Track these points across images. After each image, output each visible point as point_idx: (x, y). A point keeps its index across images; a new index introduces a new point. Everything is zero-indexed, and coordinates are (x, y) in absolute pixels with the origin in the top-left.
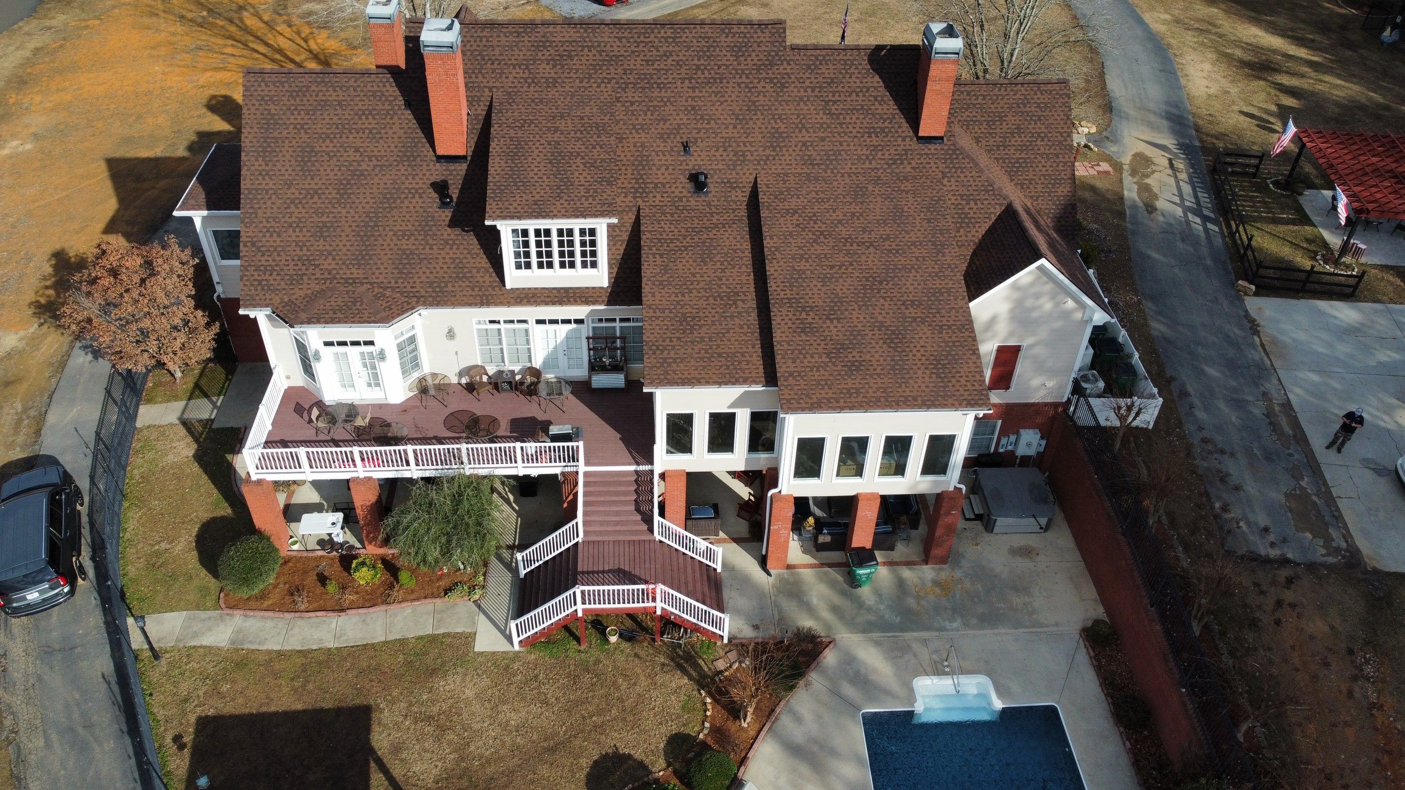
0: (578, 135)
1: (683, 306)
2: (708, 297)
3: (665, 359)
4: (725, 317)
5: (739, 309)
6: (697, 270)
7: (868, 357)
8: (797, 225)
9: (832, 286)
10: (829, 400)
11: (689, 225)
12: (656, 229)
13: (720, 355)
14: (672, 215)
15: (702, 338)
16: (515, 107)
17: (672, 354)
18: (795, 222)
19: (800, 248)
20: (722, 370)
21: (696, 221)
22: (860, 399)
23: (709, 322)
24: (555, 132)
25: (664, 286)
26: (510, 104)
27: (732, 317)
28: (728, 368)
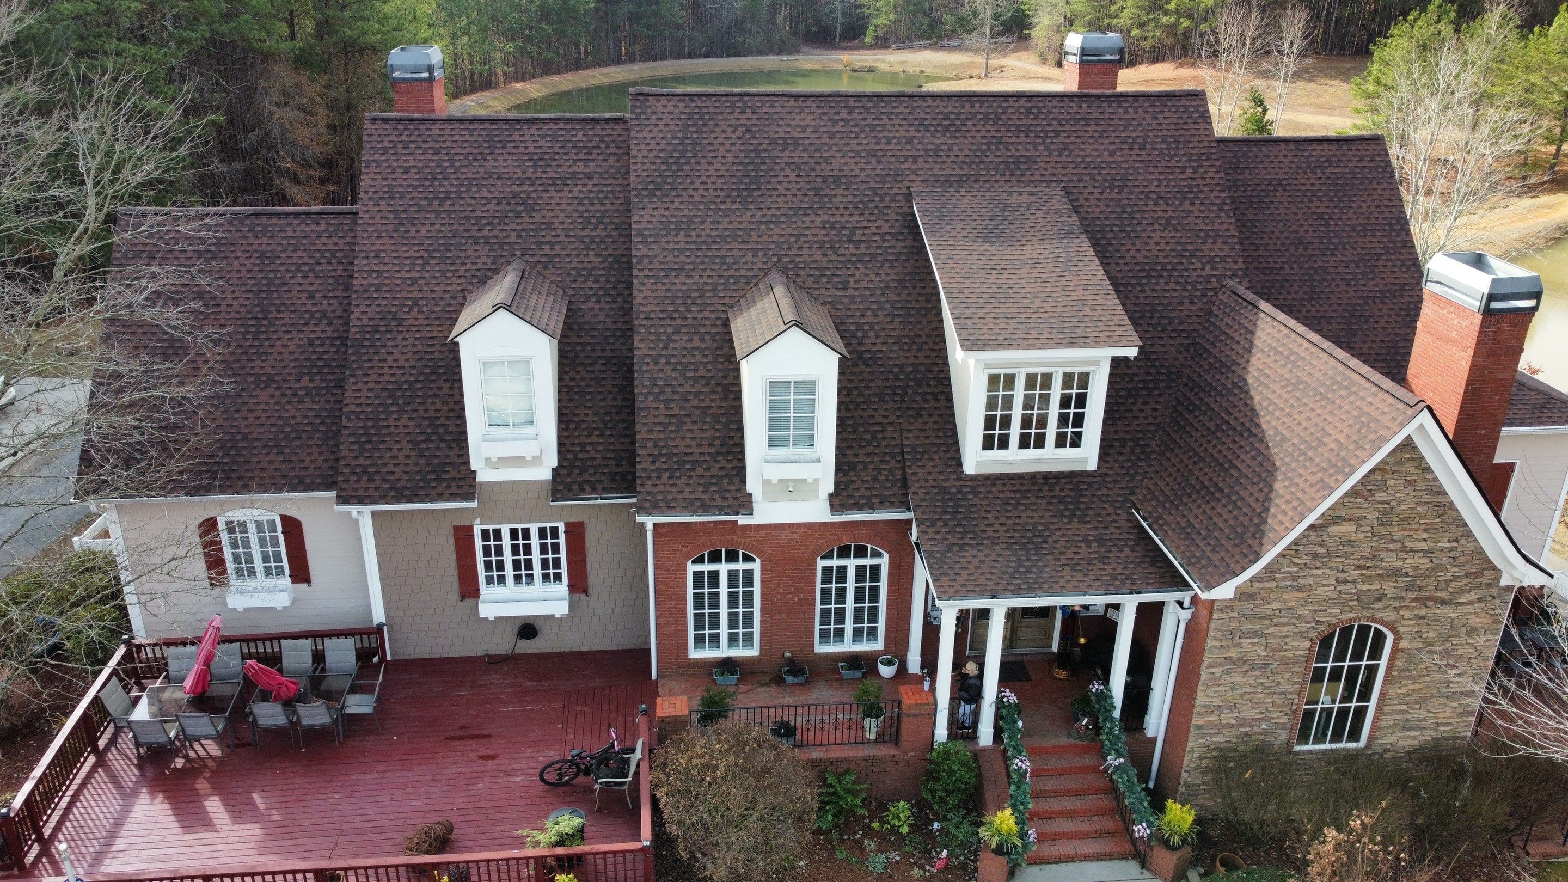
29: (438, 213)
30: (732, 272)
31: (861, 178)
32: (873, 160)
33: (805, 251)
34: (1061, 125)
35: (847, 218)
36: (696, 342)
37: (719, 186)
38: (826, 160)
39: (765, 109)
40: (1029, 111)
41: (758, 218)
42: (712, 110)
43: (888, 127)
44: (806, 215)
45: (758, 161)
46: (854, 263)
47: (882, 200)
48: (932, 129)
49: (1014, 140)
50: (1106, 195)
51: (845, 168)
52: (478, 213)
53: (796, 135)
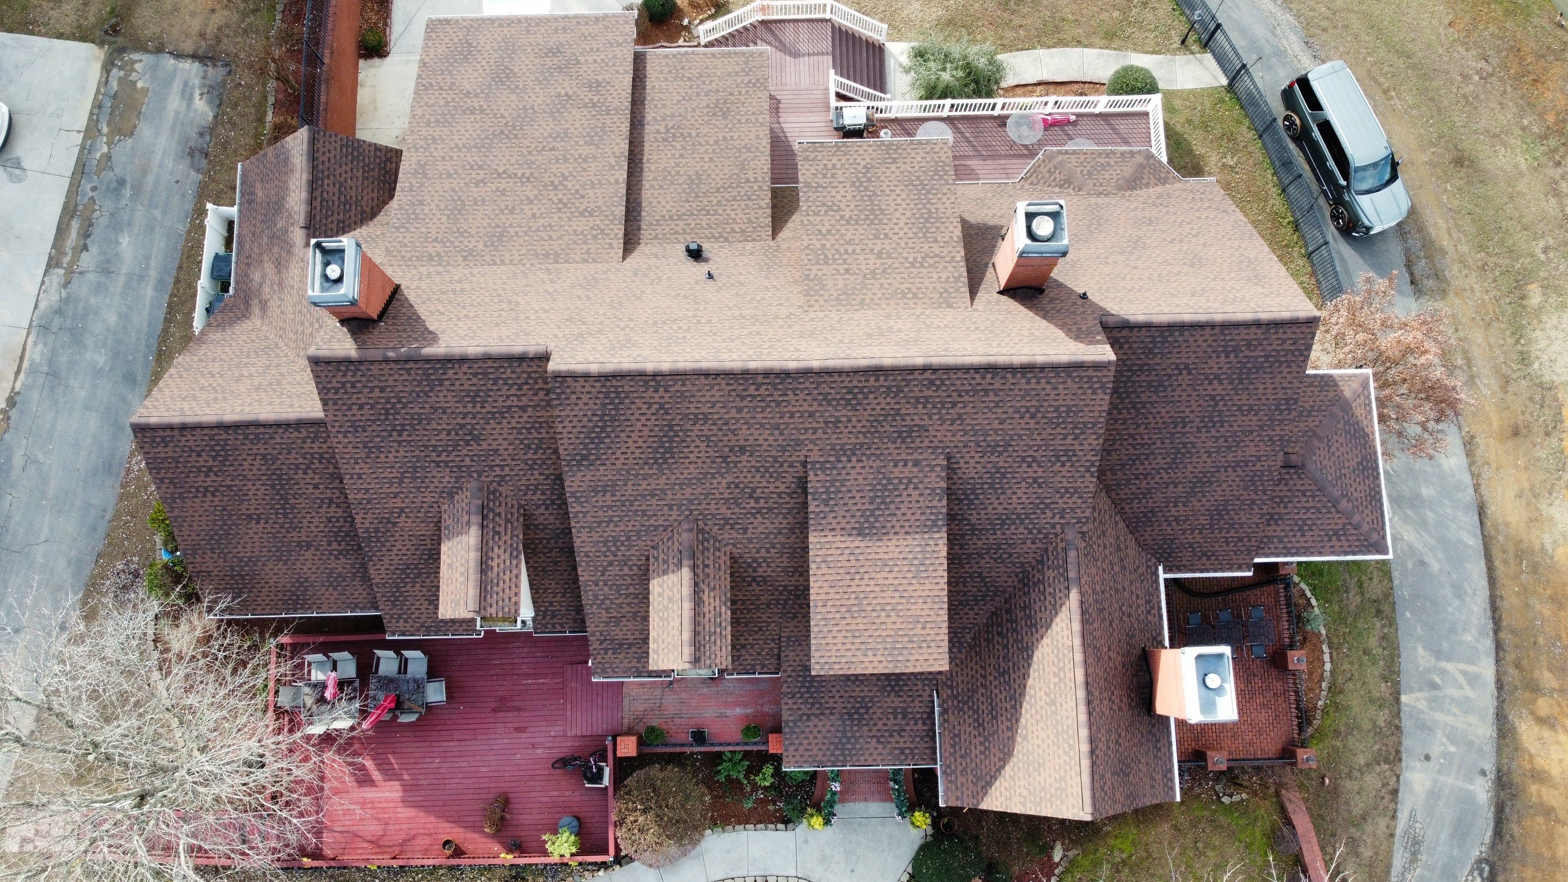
0: (850, 249)
1: (726, 126)
2: (697, 135)
3: (747, 74)
4: (680, 115)
5: (663, 124)
6: (707, 165)
7: (537, 61)
8: (583, 197)
9: (557, 129)
10: (587, 23)
11: (713, 218)
12: (753, 212)
13: (690, 79)
14: (733, 231)
15: (707, 95)
16: (938, 286)
17: (739, 81)
18: (585, 201)
19: (585, 170)
20: (689, 65)
21: (704, 224)
22: (554, 25)
23: (698, 111)
24: (880, 252)
25: (745, 147)
26: (946, 291)
27: (673, 116)
28: (683, 68)
29: (399, 442)
30: (652, 522)
31: (765, 447)
32: (777, 432)
33: (713, 506)
34: (960, 396)
35: (749, 479)
36: (626, 570)
37: (637, 455)
38: (733, 431)
39: (677, 387)
40: (932, 382)
41: (672, 481)
42: (627, 388)
43: (793, 402)
44: (713, 478)
45: (671, 434)
46: (753, 514)
47: (781, 466)
48: (834, 403)
49: (912, 411)
50: (986, 459)
51: (751, 438)
52: (433, 442)
53: (705, 410)
